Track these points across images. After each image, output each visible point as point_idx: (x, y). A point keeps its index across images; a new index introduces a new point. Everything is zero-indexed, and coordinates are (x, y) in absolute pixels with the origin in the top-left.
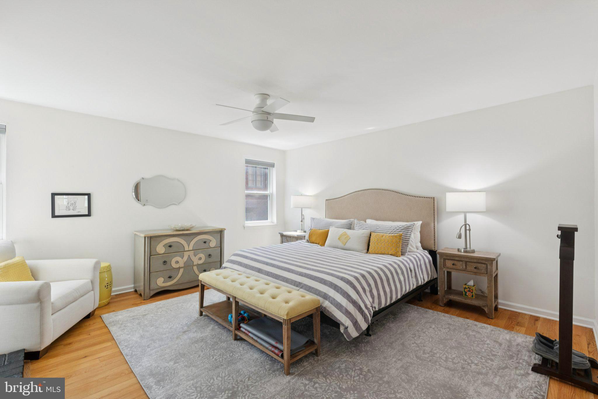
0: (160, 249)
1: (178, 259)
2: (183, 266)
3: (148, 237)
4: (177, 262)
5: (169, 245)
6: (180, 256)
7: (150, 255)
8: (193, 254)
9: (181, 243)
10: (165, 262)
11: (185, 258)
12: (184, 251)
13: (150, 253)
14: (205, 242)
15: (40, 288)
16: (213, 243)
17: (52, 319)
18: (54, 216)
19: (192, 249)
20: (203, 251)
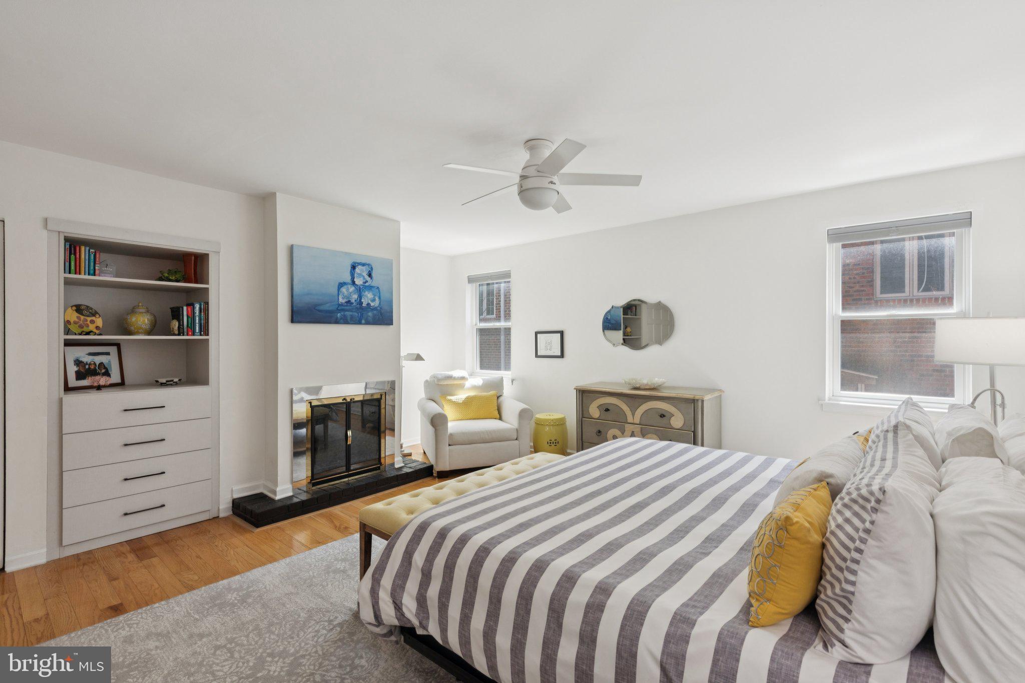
0: (594, 410)
1: (616, 430)
3: (579, 391)
4: (615, 437)
5: (606, 408)
6: (620, 428)
7: (583, 417)
8: (640, 429)
9: (622, 407)
10: (599, 433)
12: (632, 422)
13: (582, 414)
14: (662, 416)
15: (434, 416)
16: (677, 421)
17: (448, 448)
18: (537, 356)
19: (638, 422)
20: (657, 430)
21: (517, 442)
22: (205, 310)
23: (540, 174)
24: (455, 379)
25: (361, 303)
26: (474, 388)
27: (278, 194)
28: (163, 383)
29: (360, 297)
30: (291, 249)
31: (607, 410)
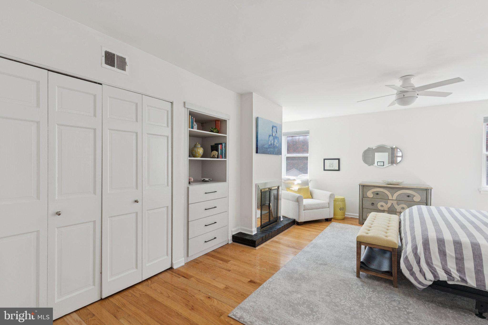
0: (370, 194)
1: (383, 204)
2: (387, 209)
3: (361, 185)
4: (382, 206)
5: (376, 193)
6: (385, 202)
7: (363, 197)
8: (396, 203)
9: (386, 193)
10: (373, 204)
11: (389, 205)
12: (392, 199)
13: (363, 196)
14: (408, 196)
15: (298, 197)
16: (417, 198)
17: (303, 211)
18: (324, 170)
19: (395, 199)
20: (406, 202)
21: (328, 208)
22: (225, 147)
23: (414, 91)
24: (291, 180)
25: (274, 145)
26: (298, 184)
27: (253, 93)
28: (207, 181)
29: (274, 142)
30: (257, 119)
31: (377, 194)
